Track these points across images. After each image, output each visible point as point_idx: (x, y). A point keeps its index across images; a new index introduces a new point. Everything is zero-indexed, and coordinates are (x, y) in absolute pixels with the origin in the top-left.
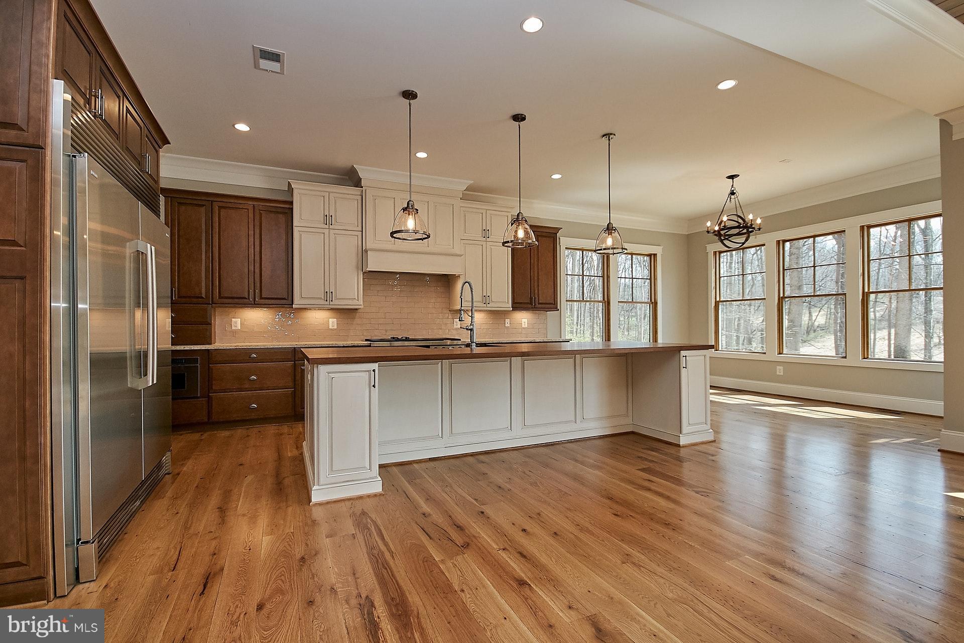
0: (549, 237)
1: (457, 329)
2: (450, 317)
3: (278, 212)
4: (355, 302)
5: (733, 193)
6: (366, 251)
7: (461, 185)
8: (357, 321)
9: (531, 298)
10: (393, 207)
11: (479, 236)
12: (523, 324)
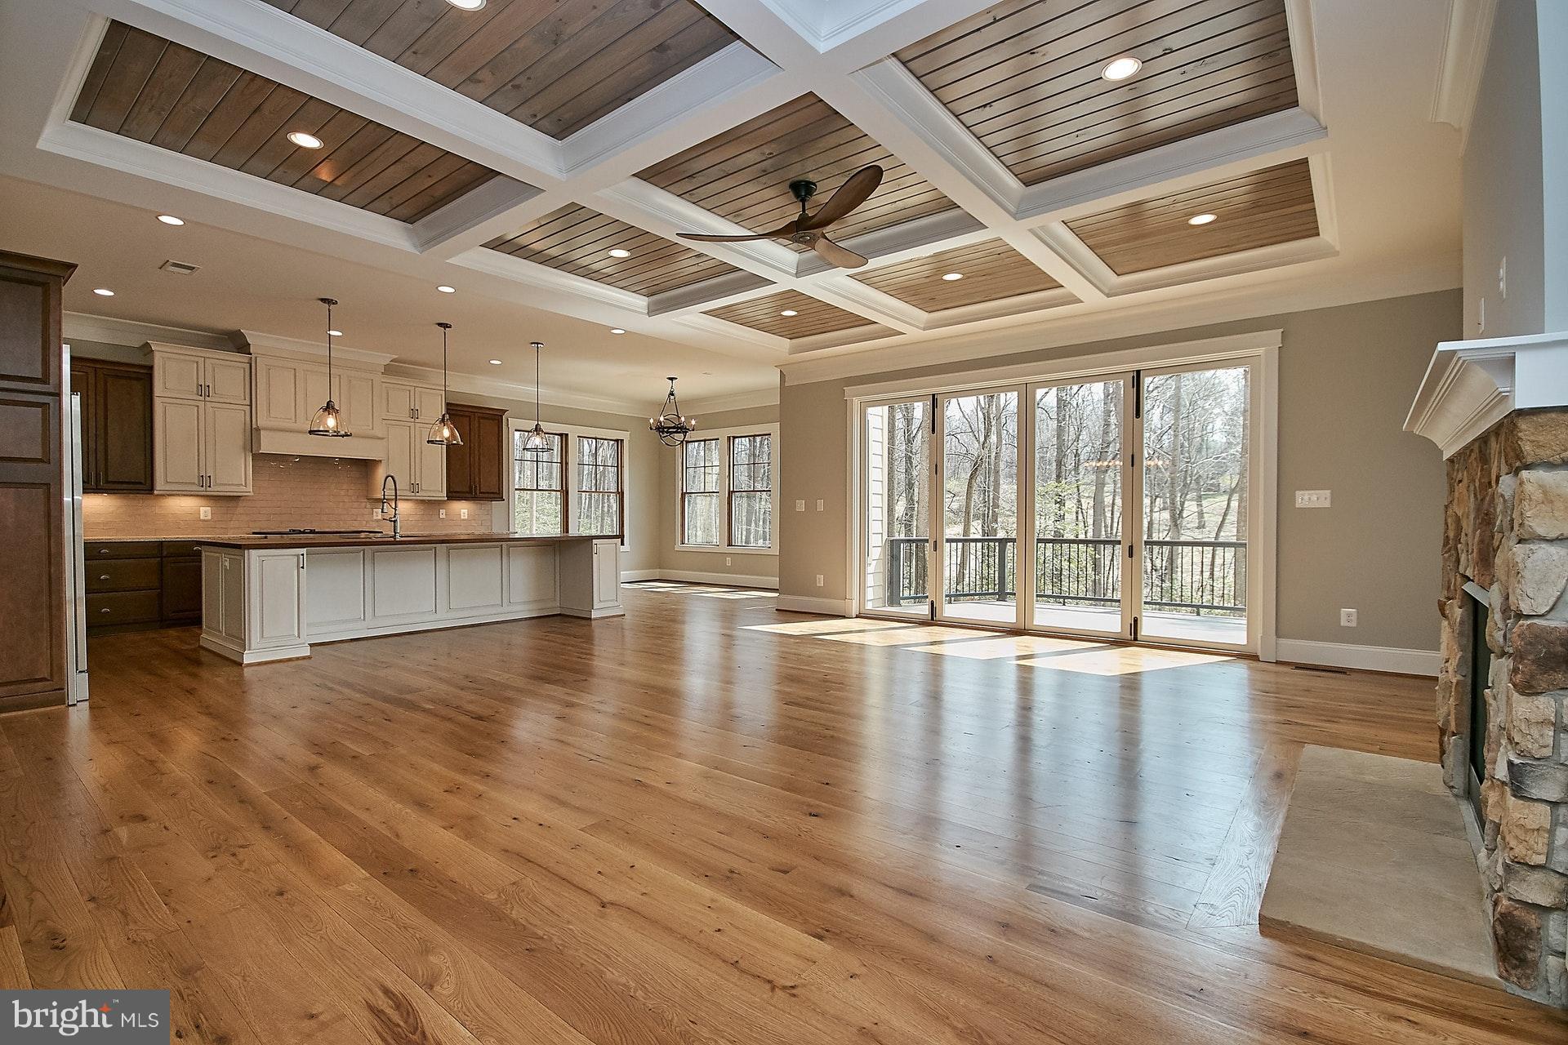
0: (493, 420)
1: (377, 521)
2: (368, 506)
3: (130, 378)
4: (243, 488)
5: (672, 394)
6: (258, 429)
7: (385, 359)
8: (240, 510)
9: (471, 487)
10: (293, 381)
11: (405, 415)
12: (462, 515)
